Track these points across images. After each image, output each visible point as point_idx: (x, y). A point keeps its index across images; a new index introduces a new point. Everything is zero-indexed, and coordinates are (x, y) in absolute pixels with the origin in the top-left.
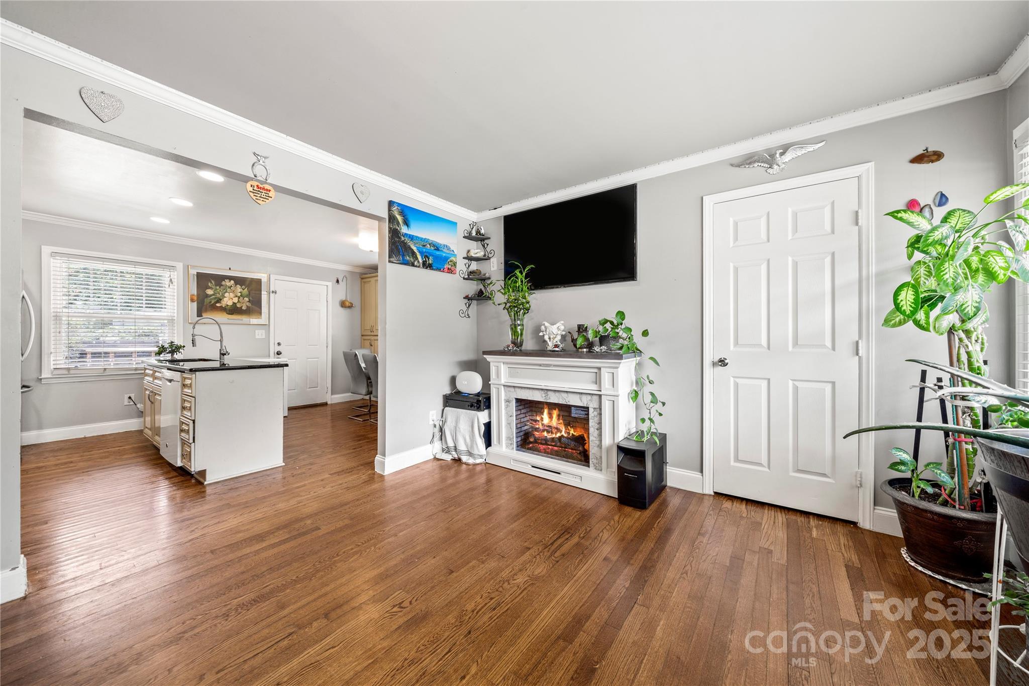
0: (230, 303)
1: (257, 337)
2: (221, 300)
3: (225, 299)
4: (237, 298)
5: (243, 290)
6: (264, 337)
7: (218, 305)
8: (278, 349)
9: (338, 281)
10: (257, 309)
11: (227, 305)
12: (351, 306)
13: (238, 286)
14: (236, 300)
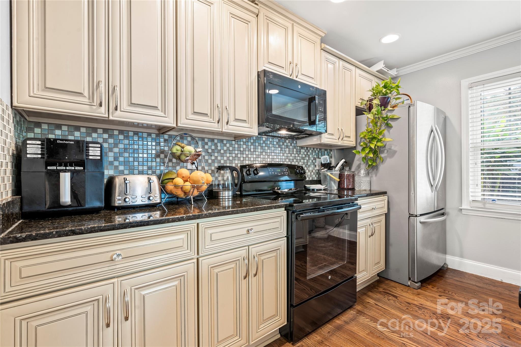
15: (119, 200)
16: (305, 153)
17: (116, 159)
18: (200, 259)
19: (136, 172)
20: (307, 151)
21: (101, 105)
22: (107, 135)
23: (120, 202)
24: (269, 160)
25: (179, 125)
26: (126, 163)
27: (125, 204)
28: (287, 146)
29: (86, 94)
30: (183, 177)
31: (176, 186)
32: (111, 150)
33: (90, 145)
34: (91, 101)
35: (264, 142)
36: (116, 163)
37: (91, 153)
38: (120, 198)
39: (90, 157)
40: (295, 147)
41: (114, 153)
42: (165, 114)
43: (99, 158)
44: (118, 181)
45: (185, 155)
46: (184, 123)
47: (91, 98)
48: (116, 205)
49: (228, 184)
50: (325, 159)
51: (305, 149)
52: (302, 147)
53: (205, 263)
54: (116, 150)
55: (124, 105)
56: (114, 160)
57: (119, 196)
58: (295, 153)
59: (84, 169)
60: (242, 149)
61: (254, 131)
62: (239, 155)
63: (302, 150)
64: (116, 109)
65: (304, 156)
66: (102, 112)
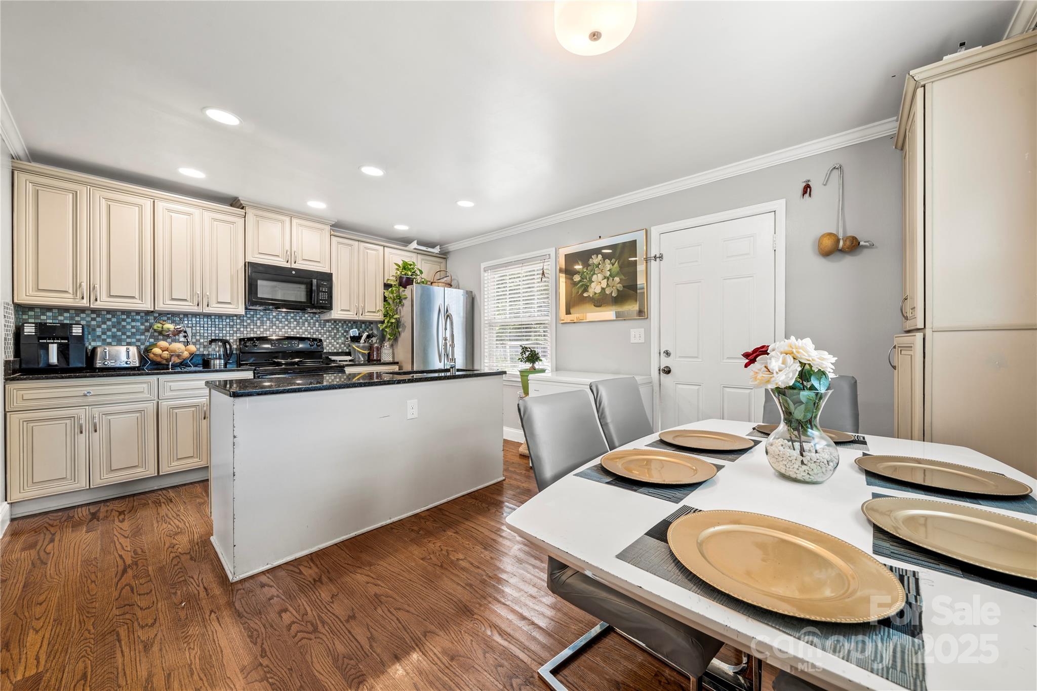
0: (598, 290)
1: (633, 340)
2: (588, 286)
3: (593, 285)
4: (606, 280)
5: (613, 265)
6: (642, 340)
7: (585, 295)
8: (665, 362)
9: (807, 189)
10: (632, 292)
11: (595, 293)
12: (854, 246)
13: (607, 261)
14: (604, 284)
15: (100, 363)
16: (333, 326)
17: (104, 333)
18: (160, 402)
19: (124, 343)
20: (335, 324)
21: (83, 298)
22: (95, 315)
23: (100, 364)
24: (292, 333)
25: (156, 309)
26: (114, 336)
27: (105, 366)
28: (307, 320)
29: (71, 291)
30: (161, 348)
31: (155, 355)
32: (99, 326)
33: (73, 326)
34: (75, 295)
35: (274, 317)
36: (104, 337)
37: (74, 331)
38: (100, 362)
39: (73, 334)
40: (317, 321)
41: (102, 329)
42: (142, 301)
43: (81, 334)
44: (99, 350)
45: (165, 331)
46: (161, 306)
47: (75, 294)
48: (98, 367)
49: (219, 355)
50: (354, 332)
51: (333, 322)
52: (328, 321)
53: (164, 405)
54: (104, 326)
55: (104, 297)
56: (102, 334)
57: (99, 360)
58: (317, 326)
59: (68, 341)
60: (245, 324)
61: (241, 310)
62: (242, 329)
63: (327, 324)
64: (96, 300)
65: (330, 329)
66: (84, 303)
